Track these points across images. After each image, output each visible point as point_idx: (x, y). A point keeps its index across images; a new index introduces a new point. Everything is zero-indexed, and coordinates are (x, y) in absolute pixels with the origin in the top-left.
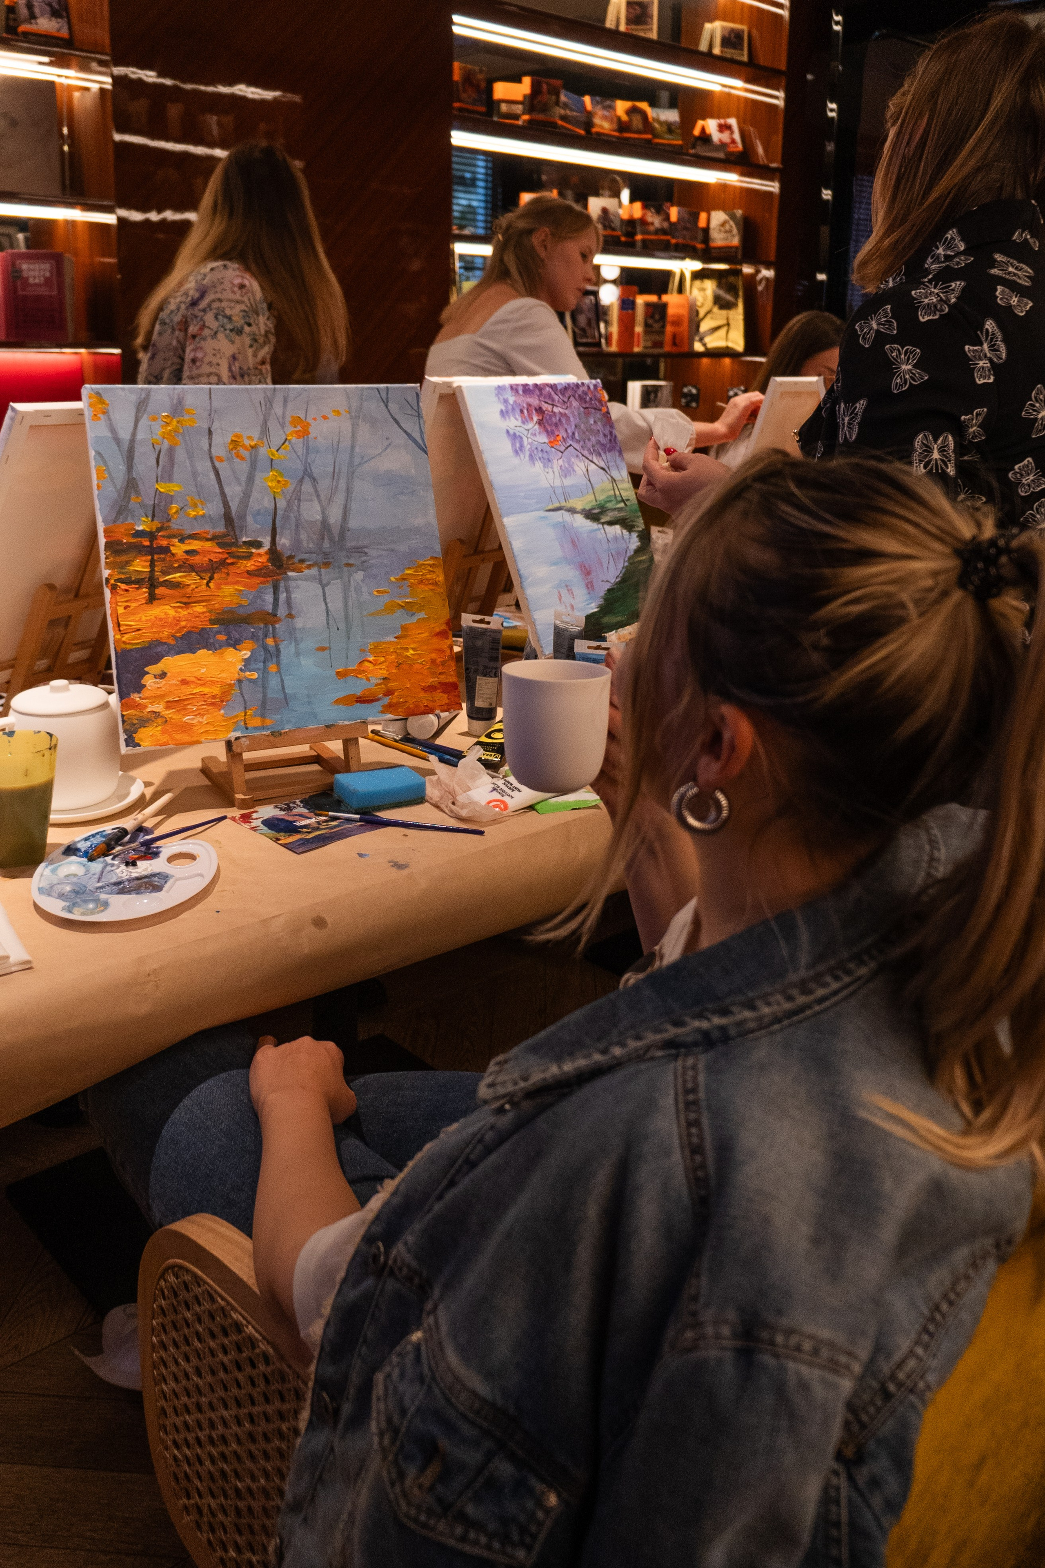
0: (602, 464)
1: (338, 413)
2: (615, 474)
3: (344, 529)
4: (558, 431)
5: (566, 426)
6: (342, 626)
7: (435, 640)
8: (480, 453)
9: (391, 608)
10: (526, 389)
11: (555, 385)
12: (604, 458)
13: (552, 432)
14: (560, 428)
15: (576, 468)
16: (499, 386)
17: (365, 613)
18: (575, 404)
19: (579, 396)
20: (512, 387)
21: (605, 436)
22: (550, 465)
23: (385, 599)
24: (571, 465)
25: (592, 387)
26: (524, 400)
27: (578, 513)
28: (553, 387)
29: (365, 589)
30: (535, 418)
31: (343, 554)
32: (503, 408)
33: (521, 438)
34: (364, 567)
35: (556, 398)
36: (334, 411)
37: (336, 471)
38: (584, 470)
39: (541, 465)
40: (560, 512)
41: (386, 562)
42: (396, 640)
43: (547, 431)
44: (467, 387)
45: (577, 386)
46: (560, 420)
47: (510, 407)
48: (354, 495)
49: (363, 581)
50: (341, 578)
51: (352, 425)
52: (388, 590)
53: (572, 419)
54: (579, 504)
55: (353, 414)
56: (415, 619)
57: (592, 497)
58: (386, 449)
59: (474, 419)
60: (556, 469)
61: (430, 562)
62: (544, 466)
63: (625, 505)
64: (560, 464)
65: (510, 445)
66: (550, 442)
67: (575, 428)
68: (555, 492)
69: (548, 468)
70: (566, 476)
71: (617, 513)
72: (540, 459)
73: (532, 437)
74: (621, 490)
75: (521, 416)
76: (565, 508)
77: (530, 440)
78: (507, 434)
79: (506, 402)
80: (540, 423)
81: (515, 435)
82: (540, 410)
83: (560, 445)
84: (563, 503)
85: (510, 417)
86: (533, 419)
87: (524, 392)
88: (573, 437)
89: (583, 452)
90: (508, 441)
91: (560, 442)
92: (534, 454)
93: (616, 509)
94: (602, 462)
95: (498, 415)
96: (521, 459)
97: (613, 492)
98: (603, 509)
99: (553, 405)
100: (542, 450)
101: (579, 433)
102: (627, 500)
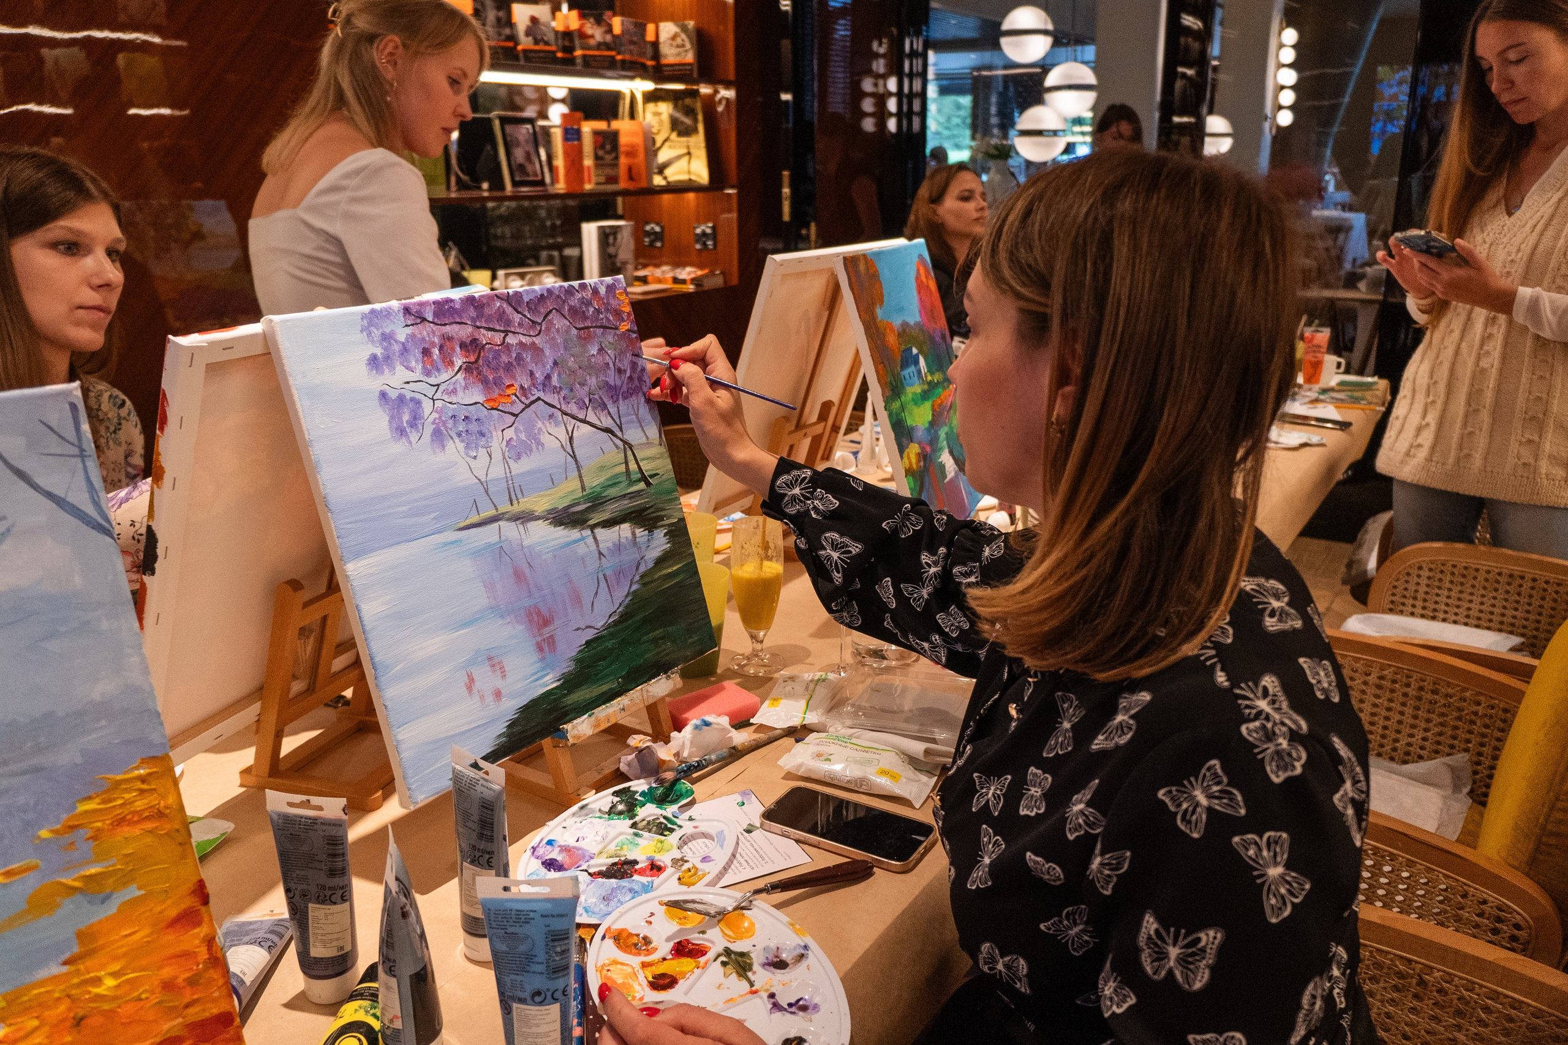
0: (606, 423)
2: (633, 435)
4: (513, 377)
5: (532, 366)
8: (307, 446)
11: (519, 295)
12: (613, 409)
13: (497, 382)
14: (518, 371)
15: (545, 438)
18: (559, 322)
19: (571, 308)
20: (407, 310)
21: (620, 371)
22: (481, 443)
24: (534, 436)
25: (602, 290)
26: (430, 333)
27: (538, 518)
28: (515, 301)
30: (459, 362)
32: (379, 351)
33: (418, 403)
35: (517, 318)
38: (564, 438)
39: (461, 446)
40: (495, 525)
43: (485, 382)
45: (570, 291)
46: (519, 355)
47: (397, 348)
53: (547, 352)
54: (541, 503)
57: (577, 484)
59: (291, 381)
60: (497, 444)
62: (467, 447)
63: (648, 484)
64: (507, 437)
65: (387, 418)
66: (488, 400)
67: (552, 368)
68: (487, 492)
69: (477, 448)
70: (519, 457)
71: (626, 504)
72: (459, 435)
73: (445, 397)
74: (643, 459)
75: (423, 362)
76: (507, 516)
77: (439, 404)
78: (380, 399)
79: (387, 338)
80: (468, 368)
81: (401, 399)
82: (472, 346)
83: (513, 403)
84: (504, 507)
85: (392, 368)
86: (451, 363)
87: (435, 314)
88: (544, 385)
89: (564, 407)
90: (382, 413)
91: (514, 397)
92: (446, 428)
93: (624, 496)
94: (603, 419)
95: (363, 368)
96: (410, 443)
97: (623, 468)
98: (596, 501)
99: (506, 332)
100: (466, 417)
101: (559, 375)
102: (651, 476)
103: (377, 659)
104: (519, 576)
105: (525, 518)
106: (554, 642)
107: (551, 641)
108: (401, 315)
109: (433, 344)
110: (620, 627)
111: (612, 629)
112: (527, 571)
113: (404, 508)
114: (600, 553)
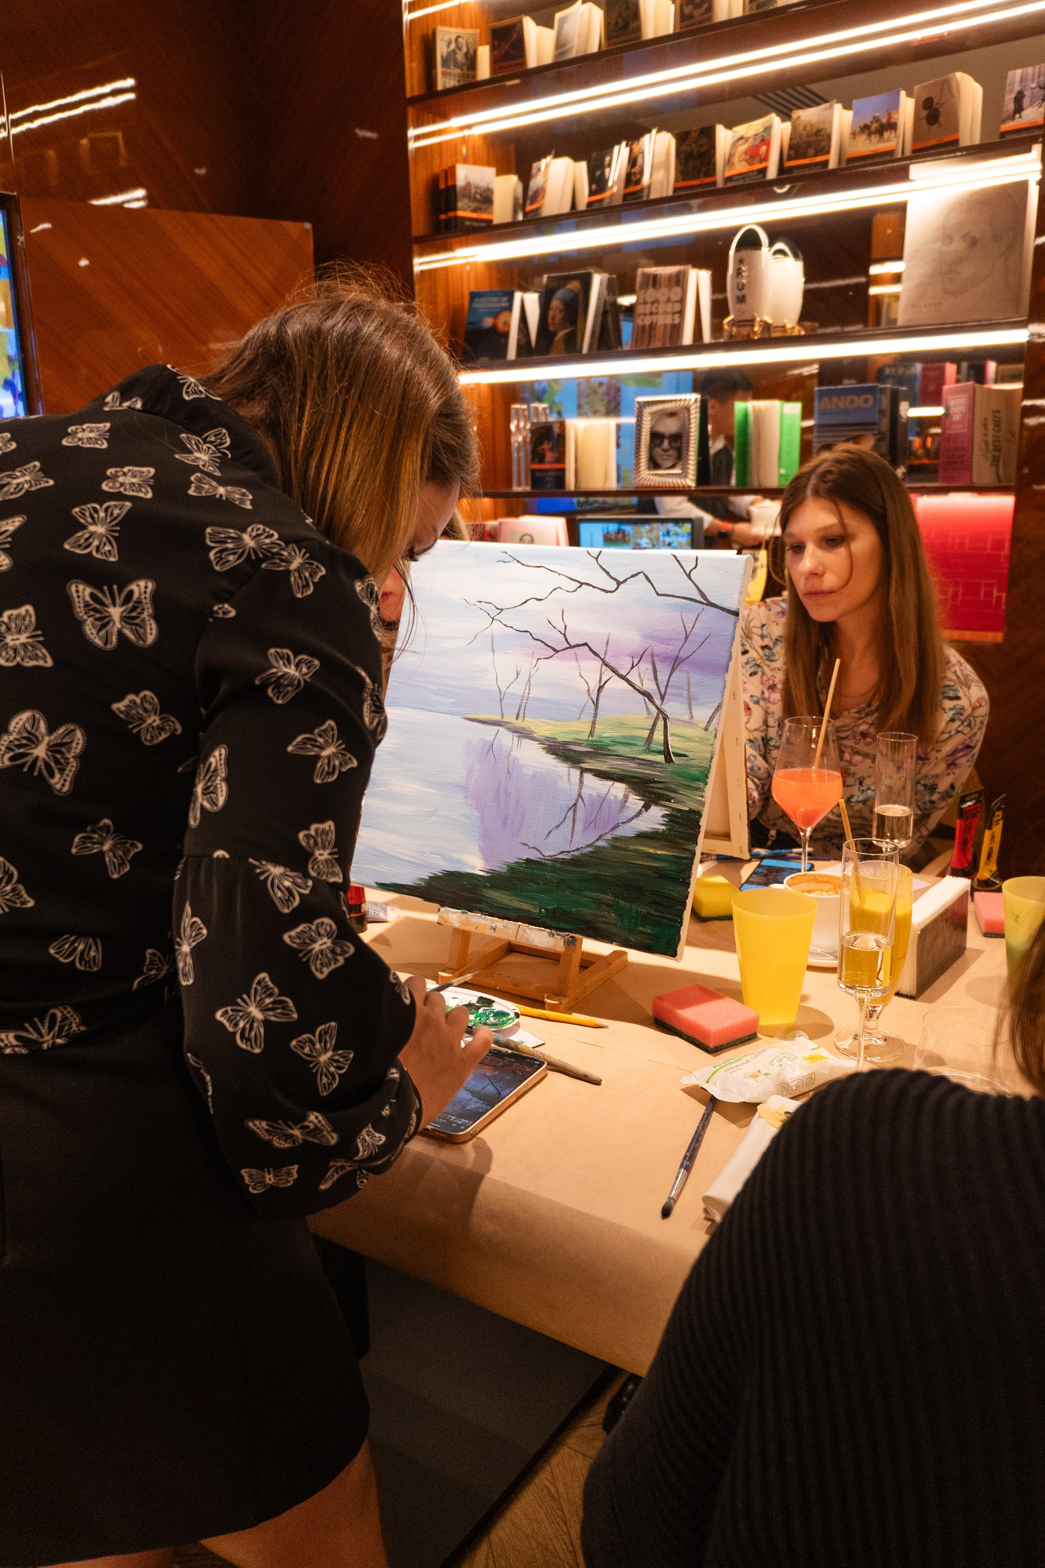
0: (649, 686)
12: (663, 677)
27: (534, 739)
40: (499, 728)
54: (544, 729)
57: (588, 728)
63: (668, 760)
64: (539, 666)
68: (501, 701)
69: (511, 665)
71: (632, 767)
73: (503, 620)
74: (673, 735)
76: (509, 726)
80: (533, 603)
83: (561, 641)
84: (510, 718)
89: (609, 659)
93: (634, 759)
97: (646, 734)
98: (599, 750)
102: (676, 755)
105: (524, 734)
110: (568, 868)
111: (558, 865)
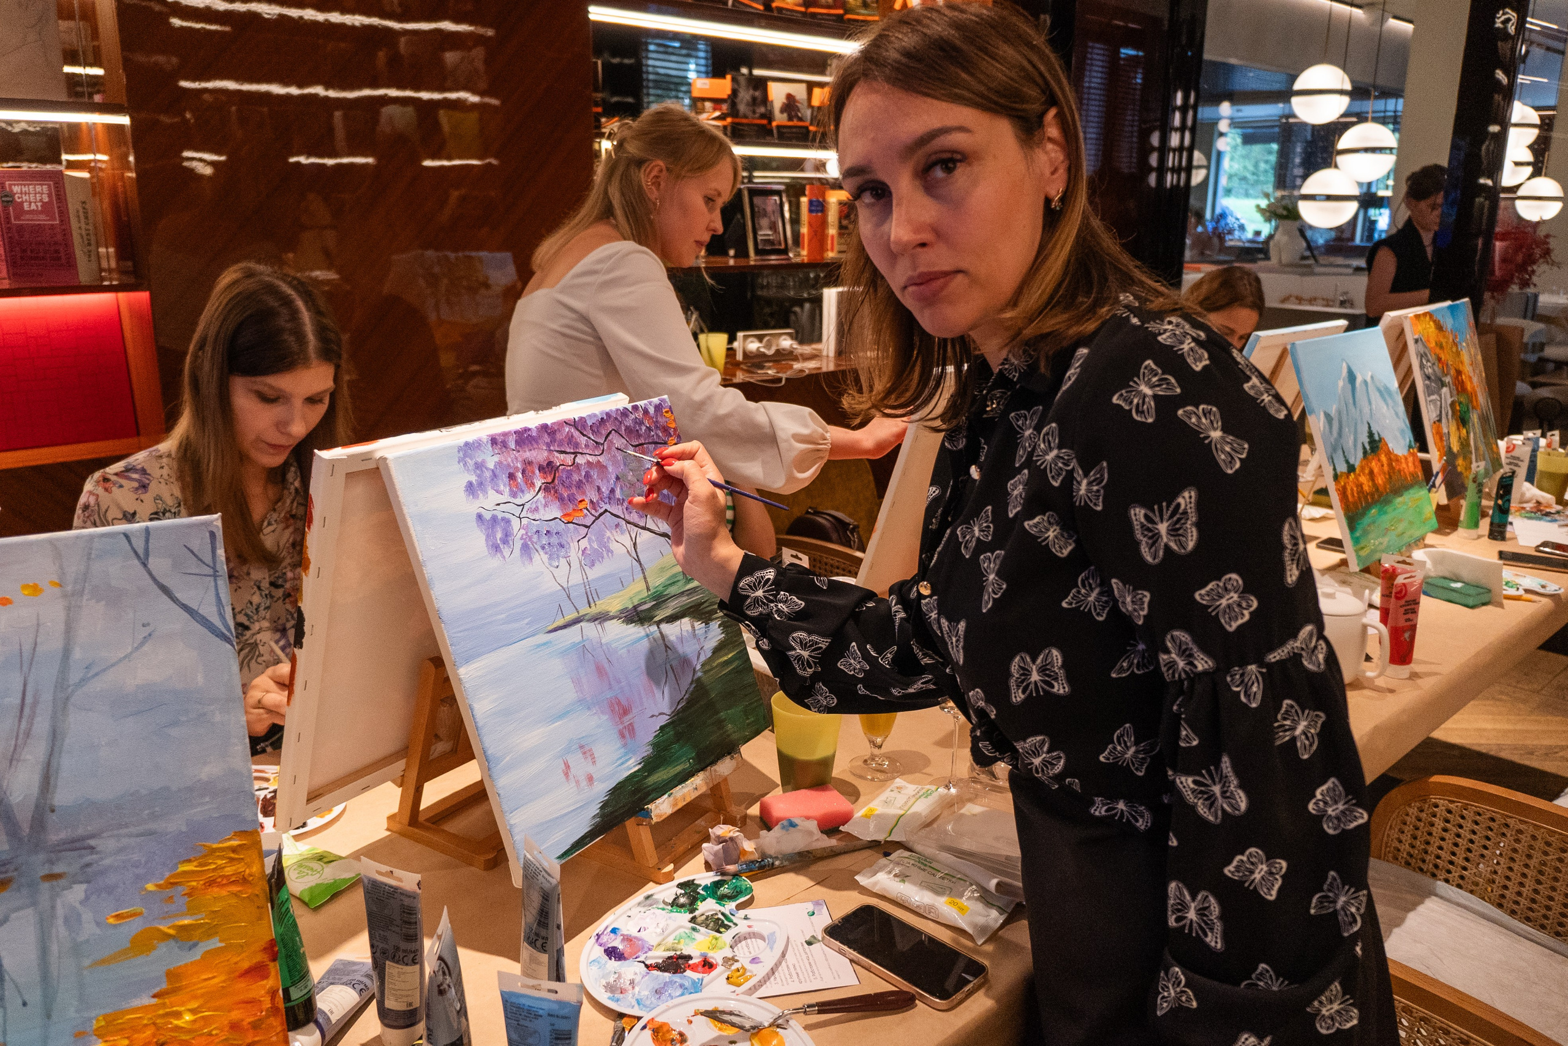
1: (36, 589)
3: (43, 810)
4: (584, 493)
5: (599, 482)
6: (35, 996)
7: (241, 985)
8: (420, 566)
9: (143, 943)
10: (524, 438)
11: (581, 418)
13: (571, 498)
14: (587, 487)
15: (613, 546)
16: (467, 444)
17: (87, 962)
18: (618, 441)
19: (627, 428)
20: (494, 441)
22: (562, 552)
23: (135, 926)
24: (604, 545)
25: (652, 410)
26: (515, 459)
27: (613, 618)
28: (578, 424)
29: (87, 916)
30: (538, 483)
31: (42, 857)
32: (473, 479)
33: (508, 521)
34: (86, 874)
35: (583, 440)
36: (26, 587)
37: (29, 700)
38: (629, 544)
39: (545, 557)
40: (578, 626)
41: (136, 857)
42: (154, 1001)
43: (561, 499)
44: (397, 459)
45: (625, 413)
46: (587, 473)
47: (488, 474)
48: (67, 741)
49: (85, 901)
50: (34, 904)
51: (68, 609)
52: (137, 909)
53: (610, 469)
54: (614, 604)
55: (69, 588)
56: (197, 955)
57: (643, 585)
58: (142, 644)
59: (406, 511)
60: (574, 554)
61: (235, 843)
62: (550, 558)
64: (582, 547)
65: (484, 537)
66: (565, 515)
67: (615, 483)
68: (568, 596)
69: (558, 557)
70: (593, 565)
71: (684, 600)
72: (543, 548)
73: (529, 515)
75: (510, 485)
76: (587, 618)
77: (524, 521)
78: (477, 521)
79: (480, 466)
80: (547, 488)
81: (494, 519)
82: (548, 468)
83: (586, 516)
84: (584, 610)
85: (485, 492)
86: (533, 485)
87: (517, 443)
88: (610, 498)
89: (627, 517)
90: (479, 532)
91: (585, 511)
92: (532, 543)
93: (683, 593)
94: (660, 525)
95: (461, 493)
96: (504, 557)
98: (660, 599)
99: (575, 454)
100: (548, 532)
101: (621, 488)
103: (489, 752)
104: (600, 671)
105: (601, 618)
106: (633, 729)
107: (631, 729)
108: (489, 445)
109: (517, 468)
110: (688, 712)
111: (681, 715)
112: (606, 665)
113: (503, 616)
114: (666, 646)
